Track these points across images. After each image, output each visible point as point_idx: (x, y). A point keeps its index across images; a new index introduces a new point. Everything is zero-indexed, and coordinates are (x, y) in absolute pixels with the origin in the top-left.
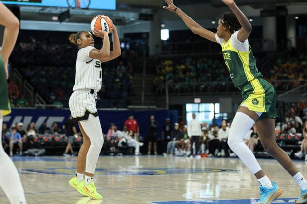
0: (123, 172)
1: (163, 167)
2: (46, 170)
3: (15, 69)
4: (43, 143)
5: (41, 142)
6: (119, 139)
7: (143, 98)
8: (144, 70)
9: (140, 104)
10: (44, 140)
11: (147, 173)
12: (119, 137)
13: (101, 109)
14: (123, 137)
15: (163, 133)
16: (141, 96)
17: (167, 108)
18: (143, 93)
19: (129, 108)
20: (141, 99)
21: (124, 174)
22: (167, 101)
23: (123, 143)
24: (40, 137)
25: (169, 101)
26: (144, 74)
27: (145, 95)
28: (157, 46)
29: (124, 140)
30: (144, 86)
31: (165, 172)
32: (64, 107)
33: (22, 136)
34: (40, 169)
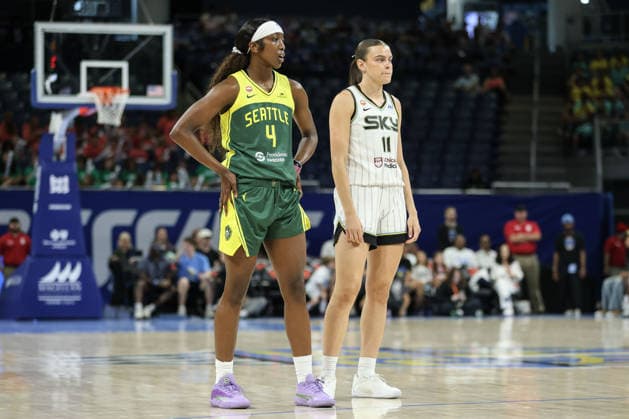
0: (481, 359)
1: (593, 347)
2: (278, 354)
3: (189, 85)
4: (265, 284)
5: (262, 280)
6: (472, 272)
7: (533, 161)
8: (536, 85)
9: (526, 178)
10: (269, 275)
11: (553, 361)
12: (470, 268)
13: (423, 192)
14: (480, 268)
15: (556, 257)
16: (528, 154)
17: (599, 188)
18: (533, 148)
19: (498, 189)
20: (528, 165)
21: (485, 363)
22: (599, 170)
23: (482, 283)
24: (259, 268)
25: (604, 170)
26: (536, 97)
27: (539, 154)
28: (570, 21)
29: (483, 274)
30: (535, 128)
31: (601, 360)
32: (323, 186)
33: (212, 265)
34: (259, 353)
